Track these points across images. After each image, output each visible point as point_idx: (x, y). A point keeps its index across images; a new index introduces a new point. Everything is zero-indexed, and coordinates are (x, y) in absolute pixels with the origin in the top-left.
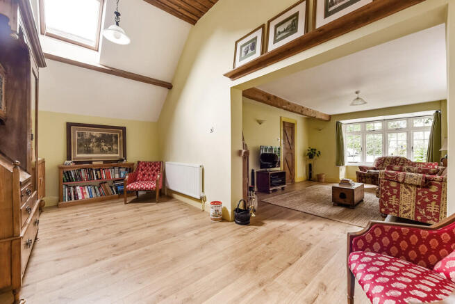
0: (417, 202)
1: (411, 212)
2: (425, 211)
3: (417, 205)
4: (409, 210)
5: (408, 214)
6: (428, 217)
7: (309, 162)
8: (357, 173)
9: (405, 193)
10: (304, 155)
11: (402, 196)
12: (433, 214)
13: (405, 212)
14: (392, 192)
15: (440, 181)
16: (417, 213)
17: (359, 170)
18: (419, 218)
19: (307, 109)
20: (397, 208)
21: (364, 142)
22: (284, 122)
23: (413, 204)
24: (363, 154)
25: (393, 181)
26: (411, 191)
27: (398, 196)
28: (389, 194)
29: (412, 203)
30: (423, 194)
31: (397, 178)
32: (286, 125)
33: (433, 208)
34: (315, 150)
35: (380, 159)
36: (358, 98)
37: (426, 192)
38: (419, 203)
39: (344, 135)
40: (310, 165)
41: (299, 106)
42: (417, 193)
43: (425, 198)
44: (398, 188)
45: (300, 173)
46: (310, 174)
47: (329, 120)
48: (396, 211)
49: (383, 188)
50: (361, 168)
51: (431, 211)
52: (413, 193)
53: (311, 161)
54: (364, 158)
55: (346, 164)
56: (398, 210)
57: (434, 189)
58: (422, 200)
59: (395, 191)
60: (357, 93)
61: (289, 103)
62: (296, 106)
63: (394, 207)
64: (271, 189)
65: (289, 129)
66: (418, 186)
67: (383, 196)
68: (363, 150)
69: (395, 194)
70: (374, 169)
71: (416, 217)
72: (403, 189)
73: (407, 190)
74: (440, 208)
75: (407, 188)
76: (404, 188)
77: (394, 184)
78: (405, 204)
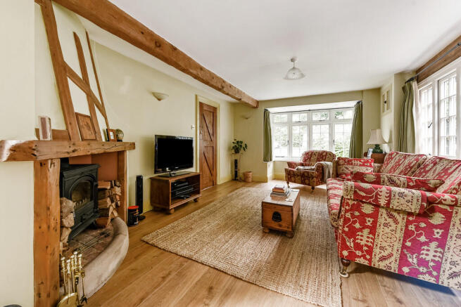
0: (404, 241)
1: (393, 259)
2: (417, 257)
3: (404, 246)
4: (390, 255)
5: (387, 262)
6: (421, 269)
7: (235, 157)
8: (286, 170)
9: (386, 225)
10: (229, 149)
11: (380, 230)
12: (431, 264)
13: (383, 259)
14: (363, 223)
15: (449, 205)
16: (403, 261)
17: (287, 167)
18: (406, 270)
19: (231, 86)
20: (370, 251)
21: (290, 134)
22: (201, 104)
23: (398, 245)
24: (290, 147)
25: (370, 203)
26: (396, 222)
27: (373, 230)
28: (357, 226)
29: (396, 244)
30: (418, 228)
31: (377, 198)
32: (205, 108)
33: (432, 253)
34: (241, 142)
35: (307, 154)
36: (294, 68)
37: (423, 225)
38: (408, 244)
39: (272, 125)
40: (236, 161)
41: (217, 77)
42: (407, 226)
43: (421, 234)
44: (375, 216)
45: (223, 172)
46: (236, 172)
47: (257, 107)
48: (368, 257)
49: (348, 215)
50: (290, 164)
51: (428, 258)
52: (399, 226)
53: (237, 157)
54: (290, 151)
55: (274, 159)
56: (371, 255)
57: (438, 219)
58: (414, 239)
59: (369, 221)
60: (292, 60)
61: (202, 69)
62: (213, 76)
63: (365, 248)
64: (172, 207)
65: (207, 114)
66: (410, 214)
67: (346, 229)
68: (289, 143)
69: (368, 227)
70: (302, 165)
71: (400, 269)
72: (383, 217)
73: (390, 220)
74: (443, 254)
75: (391, 216)
76: (385, 215)
77: (367, 209)
78: (384, 244)
